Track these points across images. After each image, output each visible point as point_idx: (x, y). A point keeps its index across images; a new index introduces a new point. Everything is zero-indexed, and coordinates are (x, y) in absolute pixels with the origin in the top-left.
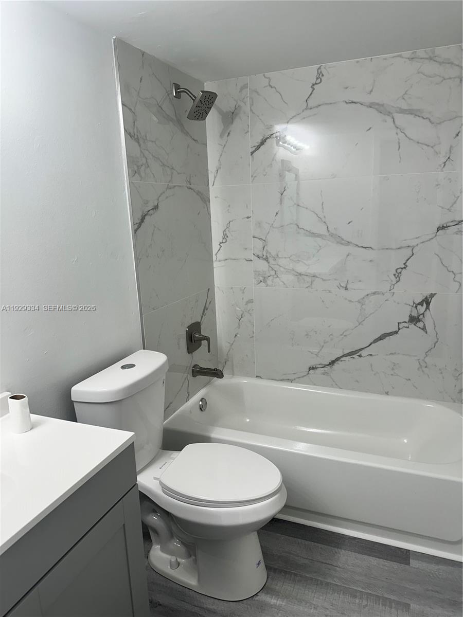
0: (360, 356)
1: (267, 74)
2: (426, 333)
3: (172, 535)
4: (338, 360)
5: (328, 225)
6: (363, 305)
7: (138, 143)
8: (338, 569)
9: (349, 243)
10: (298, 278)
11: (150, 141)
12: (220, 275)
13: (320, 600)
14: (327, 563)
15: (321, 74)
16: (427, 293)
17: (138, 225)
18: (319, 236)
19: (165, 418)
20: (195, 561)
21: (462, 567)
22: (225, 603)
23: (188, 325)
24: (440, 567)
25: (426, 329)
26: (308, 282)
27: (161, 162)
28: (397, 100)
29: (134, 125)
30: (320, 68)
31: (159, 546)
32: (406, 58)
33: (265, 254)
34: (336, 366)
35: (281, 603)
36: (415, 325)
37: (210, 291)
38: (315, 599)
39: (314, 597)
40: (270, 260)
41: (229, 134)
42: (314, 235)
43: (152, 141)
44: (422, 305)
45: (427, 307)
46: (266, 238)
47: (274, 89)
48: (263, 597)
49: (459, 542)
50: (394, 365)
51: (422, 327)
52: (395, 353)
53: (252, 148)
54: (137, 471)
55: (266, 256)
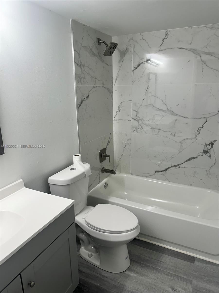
0: (179, 167)
1: (142, 34)
2: (211, 158)
3: (90, 243)
4: (168, 169)
5: (167, 106)
6: (182, 144)
7: (81, 67)
8: (162, 263)
9: (177, 115)
10: (152, 130)
11: (86, 66)
12: (116, 127)
13: (153, 276)
14: (157, 259)
15: (167, 34)
16: (212, 140)
17: (80, 105)
18: (163, 111)
19: (89, 191)
20: (99, 255)
21: (218, 266)
22: (111, 274)
23: (100, 150)
24: (208, 265)
25: (211, 157)
26: (156, 132)
27: (91, 75)
28: (203, 48)
29: (79, 60)
30: (167, 31)
31: (84, 247)
32: (208, 28)
33: (137, 118)
34: (168, 171)
35: (135, 275)
36: (206, 154)
37: (111, 134)
38: (150, 275)
39: (150, 274)
40: (140, 121)
41: (123, 61)
42: (160, 110)
43: (87, 66)
44: (210, 146)
45: (212, 146)
46: (138, 111)
47: (145, 41)
48: (127, 272)
49: (217, 255)
50: (195, 173)
51: (209, 156)
52: (196, 167)
53: (133, 68)
54: (75, 215)
55: (138, 119)
